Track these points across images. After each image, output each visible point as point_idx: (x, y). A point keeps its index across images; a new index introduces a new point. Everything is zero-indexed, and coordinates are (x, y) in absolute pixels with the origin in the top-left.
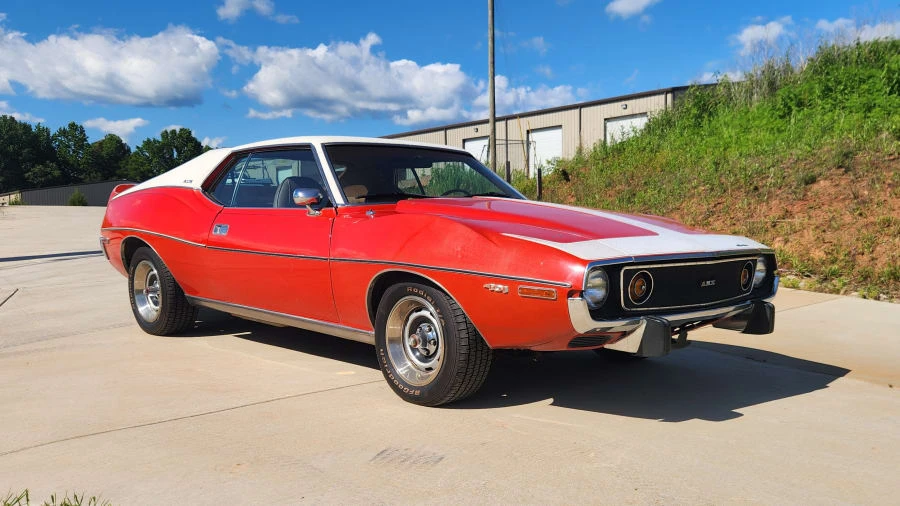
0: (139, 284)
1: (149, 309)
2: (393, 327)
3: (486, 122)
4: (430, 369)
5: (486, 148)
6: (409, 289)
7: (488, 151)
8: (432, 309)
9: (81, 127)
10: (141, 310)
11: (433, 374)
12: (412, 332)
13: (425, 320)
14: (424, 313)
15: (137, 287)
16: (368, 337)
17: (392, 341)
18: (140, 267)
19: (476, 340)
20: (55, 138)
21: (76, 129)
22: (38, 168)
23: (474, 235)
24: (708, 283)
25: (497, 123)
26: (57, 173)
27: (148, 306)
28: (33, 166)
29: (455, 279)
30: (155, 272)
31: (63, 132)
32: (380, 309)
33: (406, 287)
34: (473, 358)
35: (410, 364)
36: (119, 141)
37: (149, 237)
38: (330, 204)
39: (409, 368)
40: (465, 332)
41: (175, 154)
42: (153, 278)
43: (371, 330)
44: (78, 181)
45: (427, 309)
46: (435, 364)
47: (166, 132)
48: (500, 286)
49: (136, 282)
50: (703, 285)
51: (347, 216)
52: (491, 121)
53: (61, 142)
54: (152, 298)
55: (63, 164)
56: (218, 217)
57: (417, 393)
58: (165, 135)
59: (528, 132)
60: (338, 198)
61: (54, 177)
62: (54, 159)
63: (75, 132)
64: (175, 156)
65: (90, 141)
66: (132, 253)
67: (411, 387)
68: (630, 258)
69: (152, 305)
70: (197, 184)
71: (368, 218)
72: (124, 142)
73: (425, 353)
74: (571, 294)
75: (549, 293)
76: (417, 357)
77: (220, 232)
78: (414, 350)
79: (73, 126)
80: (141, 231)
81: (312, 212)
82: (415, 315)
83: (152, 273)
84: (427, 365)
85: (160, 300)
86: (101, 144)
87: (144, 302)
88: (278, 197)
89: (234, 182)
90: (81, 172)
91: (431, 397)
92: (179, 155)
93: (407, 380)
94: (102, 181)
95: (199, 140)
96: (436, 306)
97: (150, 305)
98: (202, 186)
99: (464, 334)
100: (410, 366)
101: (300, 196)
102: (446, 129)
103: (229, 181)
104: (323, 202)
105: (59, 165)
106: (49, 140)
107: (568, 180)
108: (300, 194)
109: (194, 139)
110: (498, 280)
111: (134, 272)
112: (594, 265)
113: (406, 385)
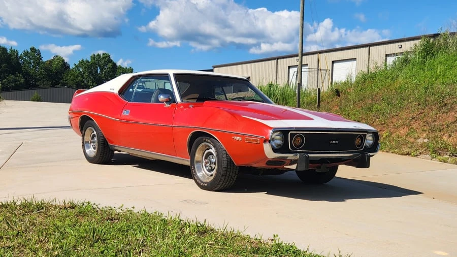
0: (87, 138)
1: (91, 151)
2: (198, 156)
3: (297, 56)
4: (212, 175)
5: (296, 73)
6: (204, 139)
7: (297, 76)
8: (213, 149)
9: (38, 50)
10: (87, 151)
11: (212, 177)
12: (206, 158)
13: (211, 154)
14: (210, 150)
15: (85, 140)
16: (187, 162)
17: (198, 162)
18: (88, 130)
19: (230, 162)
20: (21, 57)
21: (35, 52)
22: (12, 76)
23: (229, 116)
24: (334, 142)
25: (304, 57)
26: (22, 81)
27: (91, 149)
28: (8, 76)
29: (221, 135)
30: (95, 133)
31: (26, 53)
32: (193, 149)
33: (203, 139)
34: (229, 170)
35: (204, 172)
36: (63, 61)
37: (93, 116)
38: (174, 102)
39: (203, 174)
40: (225, 158)
41: (99, 71)
42: (94, 136)
43: (189, 158)
44: (35, 87)
45: (211, 149)
46: (214, 173)
47: (94, 55)
48: (239, 138)
49: (85, 137)
50: (331, 142)
51: (182, 107)
52: (300, 55)
53: (25, 60)
54: (92, 145)
55: (26, 74)
56: (125, 107)
57: (206, 185)
58: (93, 57)
59: (333, 62)
60: (178, 99)
61: (21, 83)
62: (21, 72)
63: (35, 53)
64: (99, 72)
65: (44, 60)
66: (84, 123)
67: (204, 183)
68: (293, 128)
69: (93, 149)
70: (116, 91)
71: (190, 108)
72: (66, 61)
73: (210, 168)
74: (265, 141)
75: (257, 141)
76: (207, 170)
77: (126, 113)
78: (206, 166)
79: (33, 49)
80: (88, 112)
81: (167, 105)
82: (207, 151)
83: (93, 133)
84: (211, 173)
85: (97, 147)
86: (51, 62)
87: (89, 147)
88: (153, 98)
89: (133, 91)
90: (37, 80)
91: (211, 187)
92: (101, 71)
93: (202, 179)
94: (51, 87)
95: (115, 62)
96: (214, 147)
97: (92, 149)
98: (119, 92)
99: (225, 159)
100: (204, 173)
101: (162, 98)
102: (277, 59)
103: (131, 90)
104: (172, 100)
105: (24, 76)
106: (18, 58)
107: (339, 96)
108: (162, 97)
109: (112, 60)
110: (237, 135)
111: (85, 132)
112: (276, 130)
113: (201, 182)
